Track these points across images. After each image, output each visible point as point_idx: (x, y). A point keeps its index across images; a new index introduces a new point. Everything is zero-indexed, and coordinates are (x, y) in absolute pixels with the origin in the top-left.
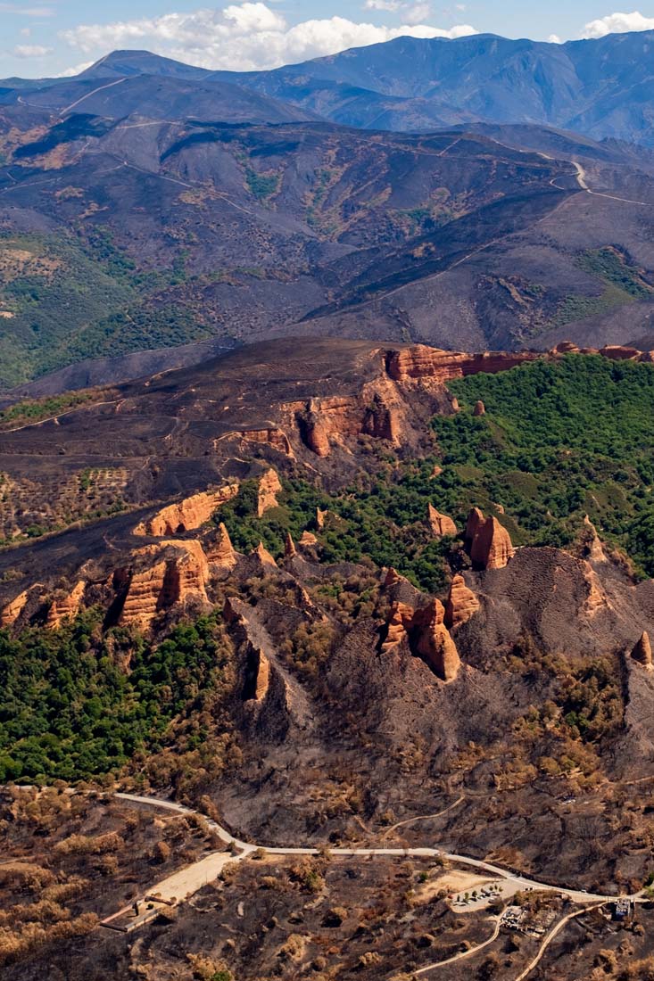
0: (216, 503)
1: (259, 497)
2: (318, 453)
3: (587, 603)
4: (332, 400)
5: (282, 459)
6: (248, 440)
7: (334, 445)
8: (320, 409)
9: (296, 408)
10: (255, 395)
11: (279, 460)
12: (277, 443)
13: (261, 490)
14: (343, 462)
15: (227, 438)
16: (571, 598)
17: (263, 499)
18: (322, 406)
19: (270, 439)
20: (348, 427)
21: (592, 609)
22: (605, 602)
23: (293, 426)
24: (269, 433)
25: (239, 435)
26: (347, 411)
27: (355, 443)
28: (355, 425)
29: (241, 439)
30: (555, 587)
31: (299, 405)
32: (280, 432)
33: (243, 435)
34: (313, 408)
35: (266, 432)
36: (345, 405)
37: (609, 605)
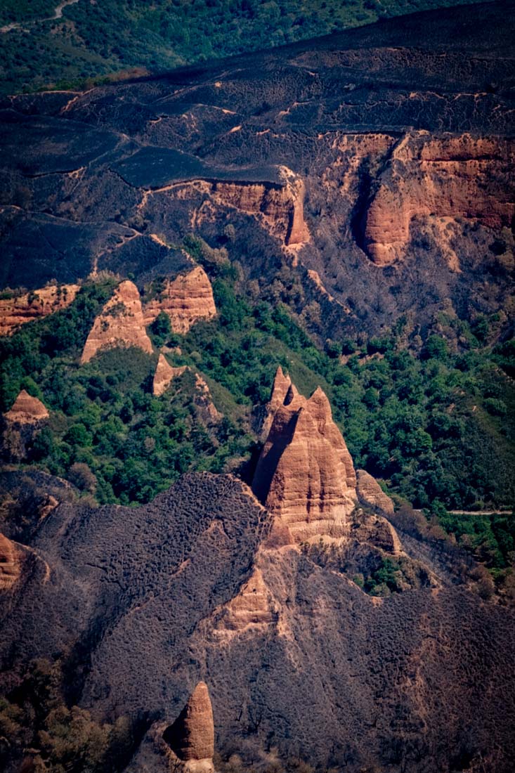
0: (16, 319)
1: (97, 321)
2: (371, 256)
3: (224, 612)
4: (456, 142)
5: (269, 254)
6: (219, 200)
7: (420, 243)
8: (419, 156)
9: (370, 148)
10: (315, 109)
11: (261, 253)
12: (276, 217)
13: (110, 304)
14: (421, 284)
15: (175, 190)
16: (203, 596)
17: (106, 325)
18: (426, 152)
19: (264, 206)
20: (480, 207)
21: (233, 628)
22: (276, 617)
23: (346, 186)
24: (266, 193)
25: (205, 186)
26: (487, 171)
27: (486, 247)
28: (498, 206)
29: (206, 197)
30: (183, 565)
31: (379, 142)
32: (287, 194)
33: (214, 189)
34: (402, 154)
35: (260, 189)
36: (487, 157)
37: (282, 626)
